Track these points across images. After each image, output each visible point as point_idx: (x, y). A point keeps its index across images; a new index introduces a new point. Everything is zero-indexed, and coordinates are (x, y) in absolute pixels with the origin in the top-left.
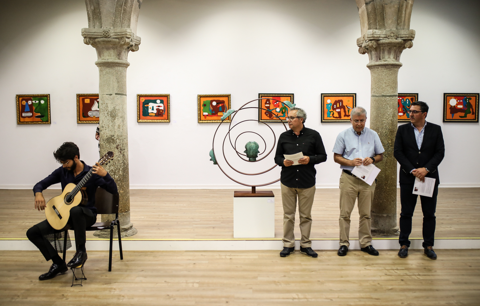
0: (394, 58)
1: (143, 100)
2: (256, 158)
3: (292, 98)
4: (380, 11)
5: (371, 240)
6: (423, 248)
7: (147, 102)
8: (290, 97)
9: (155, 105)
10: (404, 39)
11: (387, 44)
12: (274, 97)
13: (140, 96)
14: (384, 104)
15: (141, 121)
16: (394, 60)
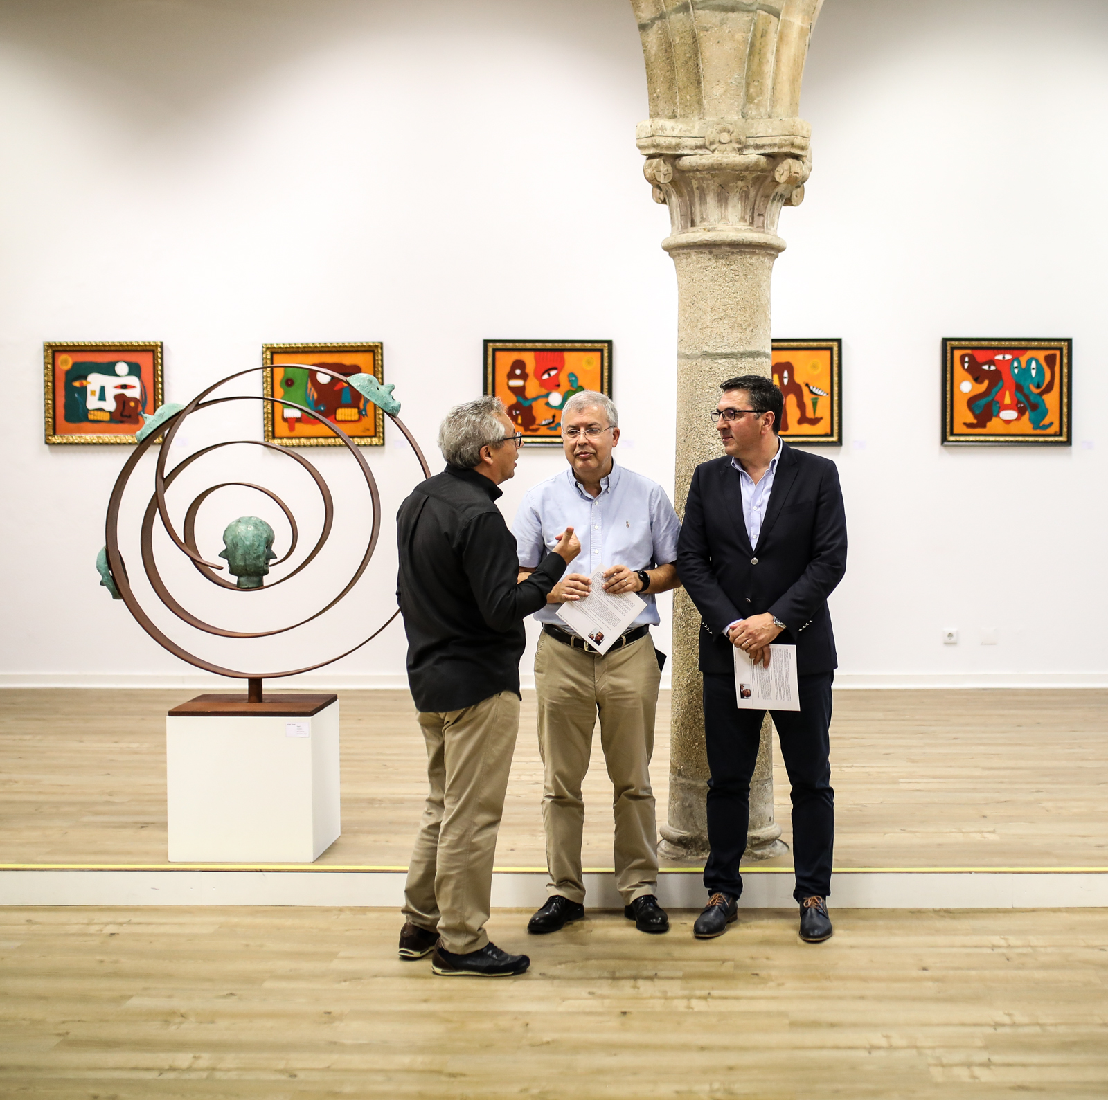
0: (743, 219)
1: (66, 362)
2: (264, 577)
3: (606, 354)
4: (685, 54)
5: (655, 877)
6: (797, 905)
7: (80, 372)
8: (598, 354)
9: (110, 383)
10: (768, 151)
11: (707, 170)
12: (542, 353)
13: (54, 350)
14: (710, 384)
15: (57, 439)
16: (742, 226)
